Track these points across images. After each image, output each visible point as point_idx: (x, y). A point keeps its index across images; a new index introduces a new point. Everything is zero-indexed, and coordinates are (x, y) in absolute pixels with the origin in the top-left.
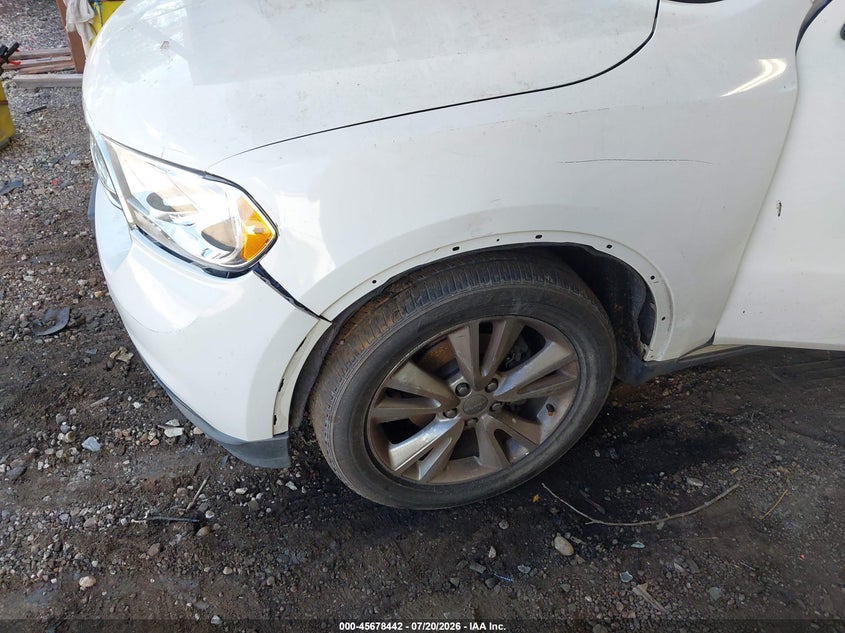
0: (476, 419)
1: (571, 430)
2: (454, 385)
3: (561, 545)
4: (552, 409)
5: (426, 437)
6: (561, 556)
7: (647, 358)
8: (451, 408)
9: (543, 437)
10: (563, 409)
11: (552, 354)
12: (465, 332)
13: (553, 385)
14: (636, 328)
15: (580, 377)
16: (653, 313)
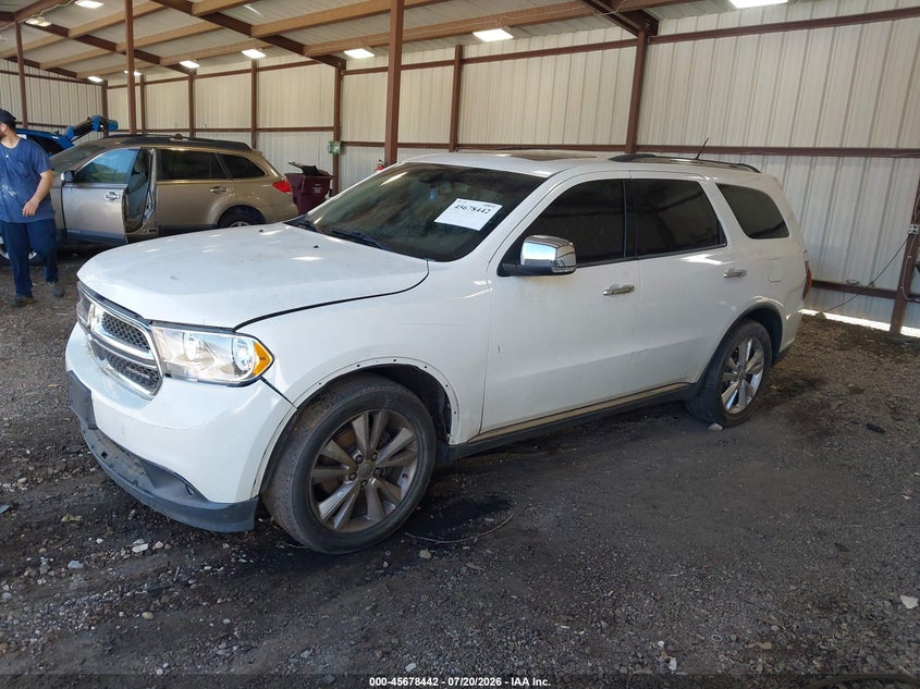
0: (366, 481)
1: (417, 488)
2: (354, 457)
3: (424, 554)
4: (405, 476)
5: (340, 495)
6: (426, 560)
7: (450, 443)
8: (353, 473)
9: (403, 495)
10: (411, 475)
11: (404, 436)
12: (362, 418)
13: (406, 457)
14: (443, 421)
15: (419, 451)
16: (450, 410)
